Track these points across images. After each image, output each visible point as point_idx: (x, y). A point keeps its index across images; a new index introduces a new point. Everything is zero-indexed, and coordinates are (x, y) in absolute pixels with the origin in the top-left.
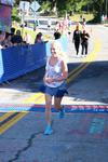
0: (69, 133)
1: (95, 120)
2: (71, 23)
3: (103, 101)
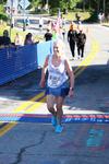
1: (92, 131)
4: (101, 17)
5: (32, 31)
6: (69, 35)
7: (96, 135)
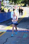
0: (17, 38)
2: (18, 6)
3: (27, 29)
4: (27, 5)
5: (10, 9)
6: (19, 10)
7: (26, 35)
